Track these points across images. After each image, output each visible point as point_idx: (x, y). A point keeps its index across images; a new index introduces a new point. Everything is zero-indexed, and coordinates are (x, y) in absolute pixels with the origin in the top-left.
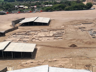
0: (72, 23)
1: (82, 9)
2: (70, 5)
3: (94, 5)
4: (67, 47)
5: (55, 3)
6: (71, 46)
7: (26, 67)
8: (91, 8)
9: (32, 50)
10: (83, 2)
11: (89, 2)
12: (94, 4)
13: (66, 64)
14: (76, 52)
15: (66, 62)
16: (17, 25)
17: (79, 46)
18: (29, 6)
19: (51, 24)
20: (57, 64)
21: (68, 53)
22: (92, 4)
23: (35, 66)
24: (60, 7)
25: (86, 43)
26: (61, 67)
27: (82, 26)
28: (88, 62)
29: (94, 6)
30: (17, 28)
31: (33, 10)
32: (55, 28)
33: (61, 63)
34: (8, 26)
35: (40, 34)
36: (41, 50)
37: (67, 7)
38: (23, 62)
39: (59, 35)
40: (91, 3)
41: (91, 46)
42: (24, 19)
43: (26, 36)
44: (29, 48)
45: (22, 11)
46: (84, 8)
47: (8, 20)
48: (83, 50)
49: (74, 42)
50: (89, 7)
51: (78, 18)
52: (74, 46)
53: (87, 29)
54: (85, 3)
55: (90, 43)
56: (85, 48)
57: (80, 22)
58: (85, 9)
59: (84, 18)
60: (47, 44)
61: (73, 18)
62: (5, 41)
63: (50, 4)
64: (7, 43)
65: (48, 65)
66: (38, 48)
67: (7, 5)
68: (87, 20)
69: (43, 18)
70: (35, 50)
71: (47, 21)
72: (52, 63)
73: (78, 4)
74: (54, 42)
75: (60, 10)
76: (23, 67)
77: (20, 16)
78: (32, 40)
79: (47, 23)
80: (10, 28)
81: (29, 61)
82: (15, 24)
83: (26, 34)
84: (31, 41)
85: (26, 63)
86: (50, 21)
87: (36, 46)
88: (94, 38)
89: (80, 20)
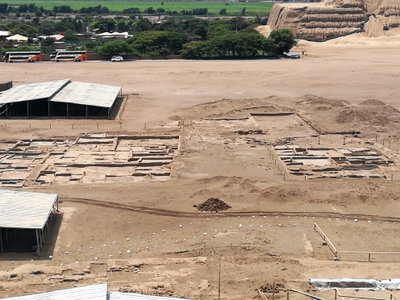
0: (212, 109)
1: (254, 57)
2: (203, 34)
3: (301, 42)
4: (188, 208)
5: (144, 26)
6: (203, 207)
8: (288, 52)
9: (39, 222)
10: (259, 28)
11: (282, 26)
12: (300, 36)
13: (181, 280)
14: (223, 232)
15: (182, 272)
17: (235, 206)
18: (31, 34)
19: (125, 113)
20: (144, 279)
21: (189, 234)
22: (295, 35)
23: (50, 288)
24: (161, 41)
25: (266, 195)
27: (252, 122)
29: (302, 45)
31: (47, 52)
32: (139, 130)
33: (163, 275)
35: (75, 154)
36: (77, 219)
37: (192, 45)
39: (158, 158)
40: (287, 32)
41: (287, 207)
42: (7, 86)
43: (17, 162)
44: (26, 210)
46: (260, 53)
48: (255, 223)
49: (217, 190)
50: (280, 46)
51: (238, 92)
52: (215, 206)
53: (272, 137)
54: (266, 31)
55: (282, 196)
56: (260, 214)
57: (242, 106)
58: (266, 54)
59: (261, 93)
60: (103, 197)
61: (214, 92)
63: (122, 28)
65: (104, 286)
66: (68, 211)
68: (271, 102)
69: (91, 85)
70: (54, 220)
71: (107, 102)
72: (120, 275)
73: (237, 35)
74: (135, 189)
75: (164, 56)
78: (42, 178)
79: (107, 109)
81: (25, 267)
83: (15, 152)
84: (38, 183)
85: (13, 276)
86: (119, 101)
87: (58, 201)
88: (297, 173)
89: (243, 101)
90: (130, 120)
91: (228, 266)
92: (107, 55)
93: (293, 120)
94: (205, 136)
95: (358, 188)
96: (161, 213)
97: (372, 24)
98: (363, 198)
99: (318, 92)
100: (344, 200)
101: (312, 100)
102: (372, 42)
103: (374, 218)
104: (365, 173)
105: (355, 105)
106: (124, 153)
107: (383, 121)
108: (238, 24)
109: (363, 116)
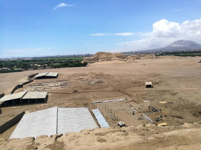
0: (74, 75)
1: (81, 66)
2: (72, 63)
4: (71, 92)
5: (61, 62)
6: (74, 92)
7: (41, 109)
9: (44, 97)
11: (85, 61)
13: (70, 105)
14: (77, 96)
15: (71, 103)
16: (33, 79)
17: (79, 91)
18: (41, 65)
21: (71, 97)
22: (87, 63)
23: (47, 108)
24: (64, 65)
25: (84, 89)
26: (67, 107)
27: (81, 77)
28: (86, 102)
29: (89, 64)
30: (32, 81)
31: (44, 68)
32: (62, 80)
33: (67, 104)
34: (25, 80)
35: (50, 85)
36: (51, 96)
37: (70, 65)
38: (38, 106)
39: (65, 84)
41: (88, 91)
42: (38, 74)
43: (40, 87)
44: (42, 95)
45: (36, 68)
47: (25, 75)
48: (83, 94)
49: (76, 89)
50: (85, 65)
51: (79, 72)
52: (76, 91)
53: (85, 79)
54: (83, 62)
55: (87, 89)
56: (83, 92)
58: (83, 66)
59: (82, 72)
60: (56, 92)
61: (75, 73)
62: (23, 91)
63: (58, 63)
64: (24, 92)
65: (56, 108)
66: (49, 95)
67: (24, 65)
68: (84, 74)
69: (52, 73)
70: (47, 96)
71: (55, 75)
72: (60, 105)
73: (78, 63)
74: (61, 90)
75: (65, 67)
76: (37, 109)
77: (35, 72)
80: (27, 81)
81: (42, 105)
82: (31, 78)
83: (39, 85)
84: (44, 90)
85: (40, 107)
86: (58, 75)
87: (48, 93)
88: (89, 85)
89: (80, 74)
90: (60, 78)
91: (79, 101)
92: (55, 67)
93: (88, 76)
94: (73, 80)
95: (100, 87)
96: (66, 94)
97: (99, 60)
100: (97, 89)
101: (91, 73)
102: (100, 63)
103: (102, 91)
104: (100, 84)
105: (98, 73)
106: (59, 84)
107: (102, 76)
108: (78, 61)
109: (99, 75)
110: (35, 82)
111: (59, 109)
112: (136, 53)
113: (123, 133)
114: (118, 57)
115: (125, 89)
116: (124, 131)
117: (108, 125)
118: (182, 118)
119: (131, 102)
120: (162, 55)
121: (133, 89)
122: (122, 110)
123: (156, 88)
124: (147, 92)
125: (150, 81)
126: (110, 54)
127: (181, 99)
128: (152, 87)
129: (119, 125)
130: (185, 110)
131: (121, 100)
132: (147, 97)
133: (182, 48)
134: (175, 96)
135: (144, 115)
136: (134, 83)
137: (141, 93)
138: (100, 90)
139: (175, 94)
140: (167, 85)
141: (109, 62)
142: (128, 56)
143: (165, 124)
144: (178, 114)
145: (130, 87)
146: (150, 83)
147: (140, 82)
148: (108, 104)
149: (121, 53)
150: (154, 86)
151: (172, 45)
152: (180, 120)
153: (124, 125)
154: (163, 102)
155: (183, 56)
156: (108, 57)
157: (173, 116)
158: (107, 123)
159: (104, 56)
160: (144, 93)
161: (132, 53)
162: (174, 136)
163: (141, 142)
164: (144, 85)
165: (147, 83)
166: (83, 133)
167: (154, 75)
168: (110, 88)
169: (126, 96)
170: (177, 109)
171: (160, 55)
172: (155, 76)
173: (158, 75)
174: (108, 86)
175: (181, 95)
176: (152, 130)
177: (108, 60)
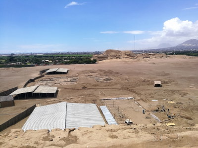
0: (83, 72)
1: (90, 63)
2: (82, 60)
4: (80, 88)
5: (72, 59)
6: (83, 88)
7: (51, 104)
8: (96, 63)
9: (55, 92)
11: (95, 59)
14: (86, 92)
15: (79, 99)
16: (44, 74)
17: (88, 88)
18: (52, 61)
19: (69, 73)
20: (72, 100)
21: (80, 93)
22: (97, 60)
24: (75, 61)
25: (93, 86)
26: (75, 102)
27: (90, 74)
28: (94, 98)
30: (44, 76)
31: (55, 63)
32: (71, 76)
33: (76, 100)
34: (37, 75)
35: (60, 80)
36: (61, 91)
37: (80, 62)
38: (48, 100)
39: (75, 80)
42: (49, 69)
43: (51, 82)
44: (53, 90)
45: (47, 64)
47: (37, 70)
49: (85, 85)
50: (94, 62)
51: (88, 69)
52: (85, 88)
53: (94, 76)
54: (92, 59)
55: (96, 86)
56: (92, 89)
58: (92, 63)
59: (91, 69)
60: (65, 87)
61: (84, 69)
62: (34, 85)
63: (68, 59)
64: (36, 86)
65: (66, 102)
66: (59, 90)
67: (37, 60)
68: (93, 71)
69: (63, 69)
70: (57, 91)
71: (65, 71)
72: (69, 100)
73: (87, 60)
74: (71, 86)
75: (75, 64)
76: (48, 103)
77: (46, 67)
80: (39, 76)
81: (52, 99)
82: (43, 73)
83: (50, 80)
84: (54, 85)
85: (50, 101)
86: (68, 71)
87: (58, 88)
88: (98, 82)
89: (89, 71)
90: (70, 74)
91: (87, 97)
92: (66, 63)
93: (97, 73)
94: (82, 76)
96: (75, 89)
97: (109, 58)
98: (108, 85)
99: (101, 69)
100: (105, 86)
101: (100, 70)
102: (109, 61)
103: (110, 89)
104: (109, 81)
105: (107, 71)
106: (69, 80)
107: (111, 73)
108: (87, 58)
109: (108, 72)
110: (46, 77)
111: (69, 104)
112: (146, 51)
113: (134, 131)
114: (127, 55)
115: (134, 87)
116: (135, 129)
117: (115, 122)
118: (191, 119)
119: (139, 100)
120: (172, 54)
121: (142, 87)
122: (130, 108)
123: (165, 87)
124: (156, 91)
125: (159, 80)
126: (120, 52)
127: (191, 100)
128: (161, 86)
129: (126, 123)
130: (194, 112)
131: (129, 98)
132: (155, 96)
133: (194, 47)
134: (185, 96)
135: (151, 114)
136: (143, 82)
137: (150, 92)
138: (108, 87)
139: (185, 94)
140: (177, 85)
141: (119, 60)
142: (138, 55)
143: (173, 124)
144: (188, 115)
145: (139, 85)
146: (159, 82)
147: (149, 81)
148: (116, 101)
149: (130, 51)
150: (163, 85)
151: (184, 45)
152: (189, 121)
153: (131, 123)
154: (171, 102)
155: (195, 56)
156: (117, 55)
157: (181, 117)
158: (114, 120)
159: (113, 54)
160: (152, 92)
161: (141, 51)
162: (187, 137)
163: (153, 140)
164: (153, 84)
165: (156, 82)
166: (95, 128)
167: (164, 74)
168: (118, 86)
169: (134, 94)
170: (186, 110)
171: (170, 54)
172: (164, 76)
173: (168, 74)
174: (116, 84)
175: (191, 95)
176: (162, 130)
177: (117, 58)
